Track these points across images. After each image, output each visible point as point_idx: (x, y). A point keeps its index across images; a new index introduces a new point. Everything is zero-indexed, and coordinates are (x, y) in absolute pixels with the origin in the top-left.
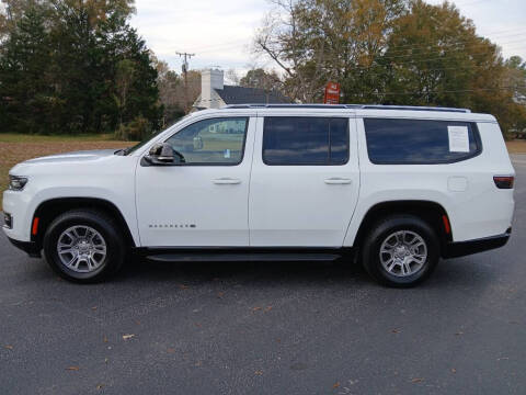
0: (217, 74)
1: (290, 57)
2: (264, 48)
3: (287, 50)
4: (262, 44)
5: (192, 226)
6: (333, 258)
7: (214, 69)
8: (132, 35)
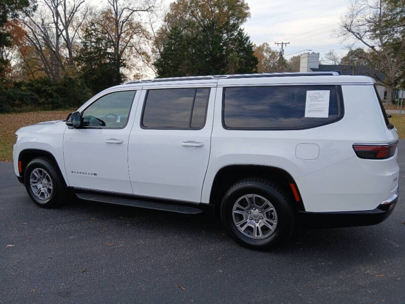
0: (314, 56)
1: (377, 36)
2: (350, 31)
3: (374, 30)
4: (348, 28)
5: (95, 174)
6: (195, 212)
7: (311, 52)
8: (240, 34)
